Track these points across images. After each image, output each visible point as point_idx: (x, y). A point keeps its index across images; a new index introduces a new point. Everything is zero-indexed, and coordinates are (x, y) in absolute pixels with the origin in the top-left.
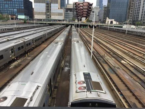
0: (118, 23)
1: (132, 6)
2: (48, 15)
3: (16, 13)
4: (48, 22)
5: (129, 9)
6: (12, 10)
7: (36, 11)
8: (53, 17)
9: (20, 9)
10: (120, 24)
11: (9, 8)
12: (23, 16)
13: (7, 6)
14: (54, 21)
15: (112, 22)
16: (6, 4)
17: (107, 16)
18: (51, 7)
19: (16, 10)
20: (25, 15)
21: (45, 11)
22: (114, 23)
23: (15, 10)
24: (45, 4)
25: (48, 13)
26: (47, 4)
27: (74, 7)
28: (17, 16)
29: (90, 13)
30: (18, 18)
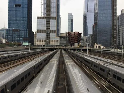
0: (104, 48)
1: (115, 35)
2: (48, 42)
3: (21, 41)
4: (48, 48)
5: (113, 37)
6: (19, 38)
7: (38, 39)
8: (51, 44)
9: (25, 37)
10: (107, 48)
11: (16, 37)
12: (27, 43)
13: (14, 35)
14: (52, 46)
15: (99, 47)
16: (14, 34)
17: (95, 42)
18: (50, 36)
19: (22, 38)
20: (29, 42)
21: (45, 39)
22: (102, 47)
23: (20, 38)
24: (45, 34)
25: (48, 41)
26: (47, 34)
27: (67, 36)
28: (22, 43)
29: (80, 40)
30: (23, 44)
